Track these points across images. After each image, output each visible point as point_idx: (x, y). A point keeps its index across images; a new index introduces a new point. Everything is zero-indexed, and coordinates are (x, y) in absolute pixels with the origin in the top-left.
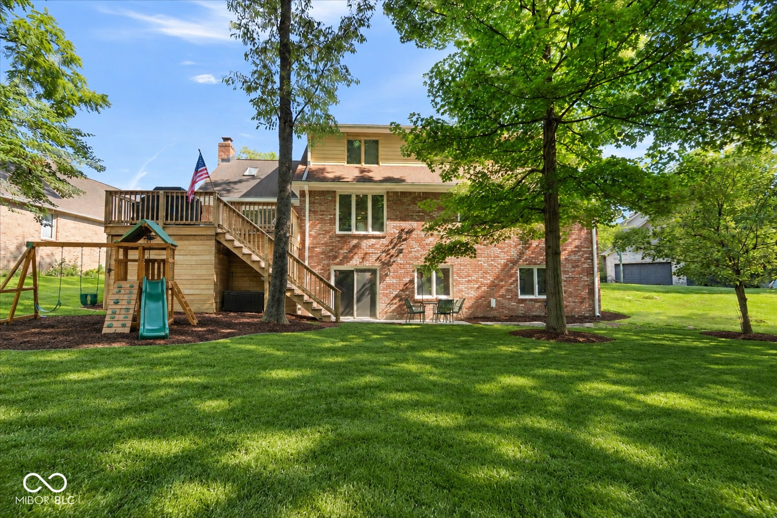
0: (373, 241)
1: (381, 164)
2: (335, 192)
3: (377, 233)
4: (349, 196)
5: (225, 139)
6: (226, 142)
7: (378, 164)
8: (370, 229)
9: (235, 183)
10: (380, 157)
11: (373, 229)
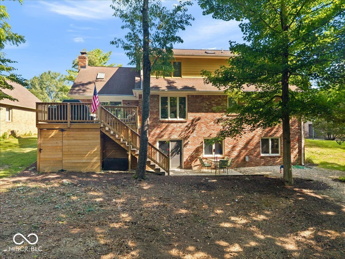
0: (180, 124)
1: (183, 77)
2: (158, 96)
3: (182, 119)
4: (166, 98)
5: (83, 53)
6: (84, 55)
7: (181, 76)
8: (178, 117)
9: (87, 84)
10: (182, 72)
11: (180, 117)
